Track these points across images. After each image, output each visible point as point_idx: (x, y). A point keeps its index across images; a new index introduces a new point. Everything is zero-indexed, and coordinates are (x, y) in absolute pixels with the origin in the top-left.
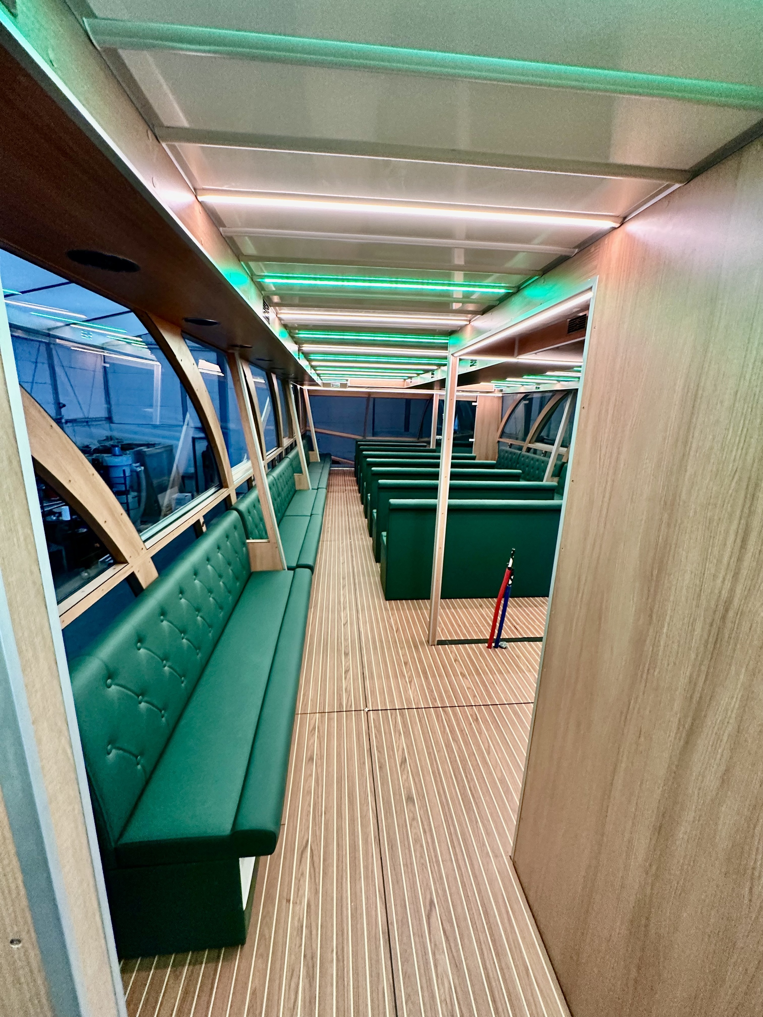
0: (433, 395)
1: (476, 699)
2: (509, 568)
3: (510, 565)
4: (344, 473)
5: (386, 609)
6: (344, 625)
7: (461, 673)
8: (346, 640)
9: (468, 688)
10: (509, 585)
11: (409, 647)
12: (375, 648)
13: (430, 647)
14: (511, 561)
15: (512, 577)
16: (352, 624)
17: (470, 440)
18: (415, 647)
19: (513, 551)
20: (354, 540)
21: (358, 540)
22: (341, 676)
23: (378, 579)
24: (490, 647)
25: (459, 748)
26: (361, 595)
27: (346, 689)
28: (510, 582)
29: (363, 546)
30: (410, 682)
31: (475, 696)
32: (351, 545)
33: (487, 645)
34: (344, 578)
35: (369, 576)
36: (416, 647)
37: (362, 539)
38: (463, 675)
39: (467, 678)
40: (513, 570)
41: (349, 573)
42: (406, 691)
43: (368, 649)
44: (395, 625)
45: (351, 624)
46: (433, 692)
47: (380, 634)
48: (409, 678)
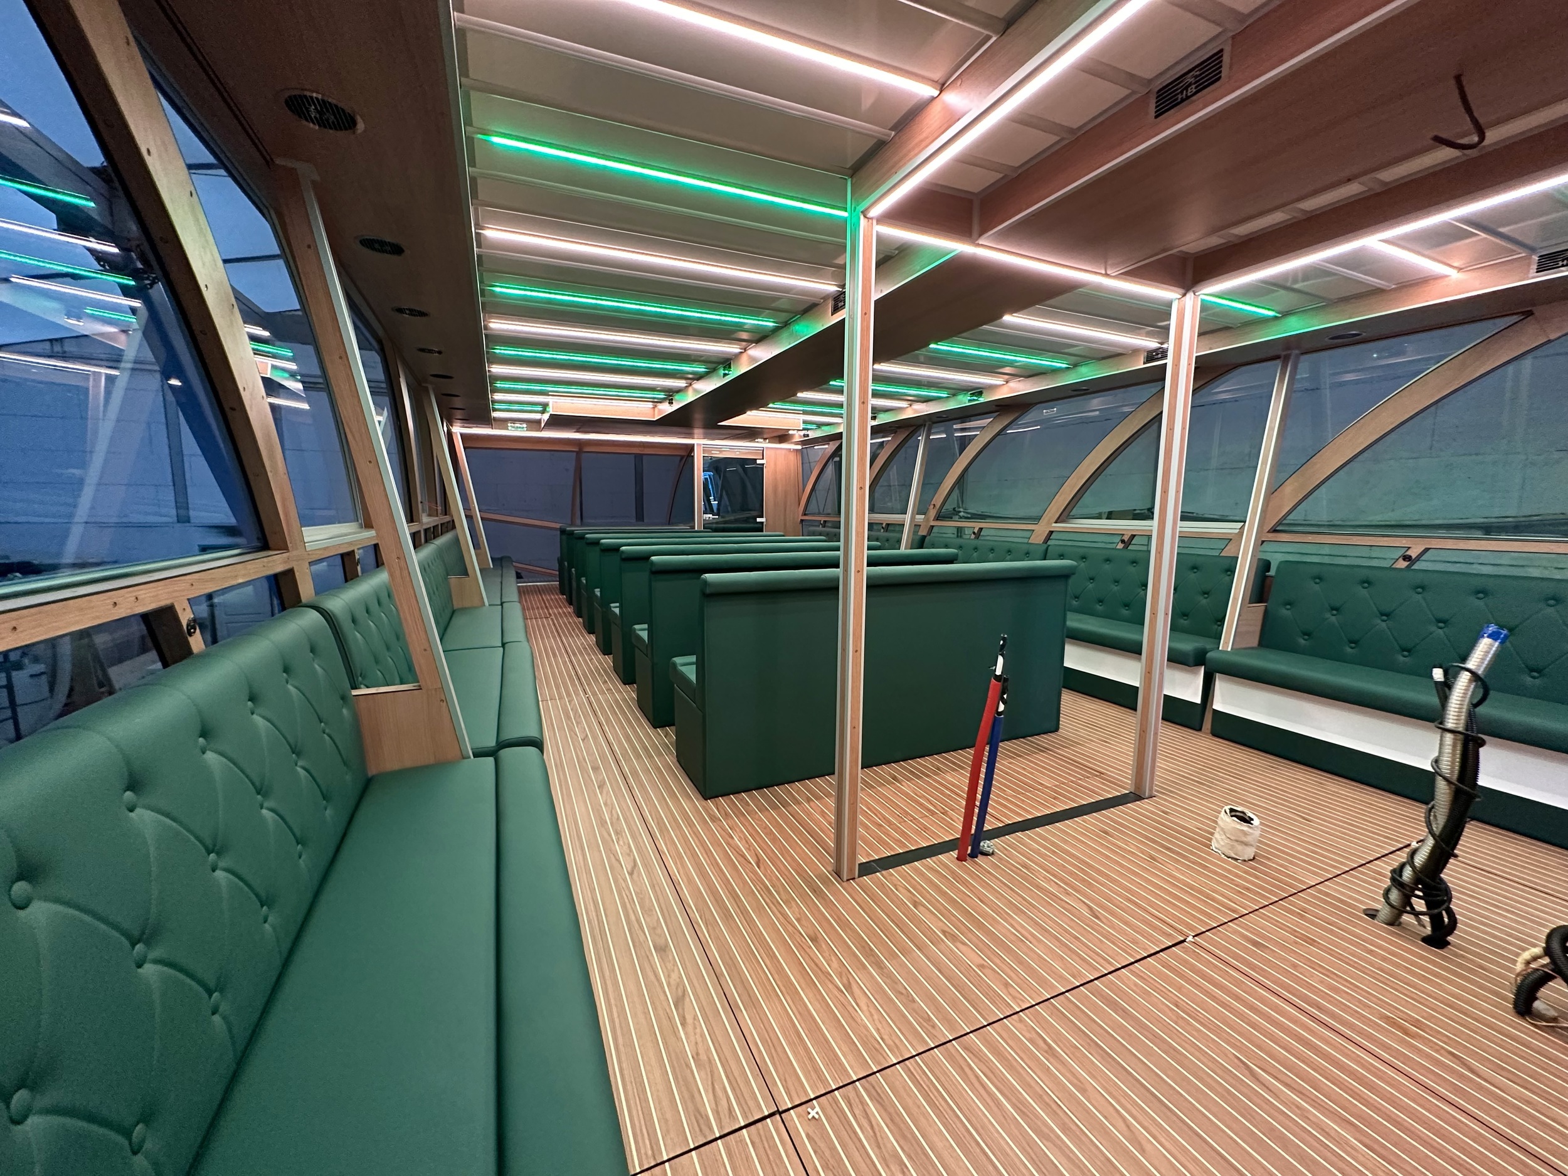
0: (694, 445)
1: (1011, 990)
2: (998, 678)
3: (998, 672)
4: (539, 591)
5: (713, 818)
6: (631, 874)
7: (944, 932)
8: (648, 911)
9: (979, 966)
10: (1000, 714)
11: (803, 896)
12: (727, 916)
13: (845, 884)
14: (1000, 660)
15: (1005, 696)
16: (647, 866)
17: (759, 520)
18: (814, 891)
19: (1004, 639)
20: (594, 694)
21: (603, 693)
22: (670, 1019)
23: (671, 760)
24: (960, 858)
25: (1069, 1158)
26: (648, 800)
27: (696, 1057)
28: (1002, 708)
29: (616, 701)
30: (848, 987)
31: (1007, 985)
32: (590, 704)
33: (955, 854)
34: (596, 769)
35: (650, 756)
36: (816, 891)
37: (609, 690)
38: (954, 938)
39: (964, 944)
40: (1006, 680)
41: (603, 756)
42: (852, 1019)
43: (710, 923)
44: (748, 849)
45: (645, 866)
46: (914, 1001)
47: (726, 883)
48: (840, 976)
